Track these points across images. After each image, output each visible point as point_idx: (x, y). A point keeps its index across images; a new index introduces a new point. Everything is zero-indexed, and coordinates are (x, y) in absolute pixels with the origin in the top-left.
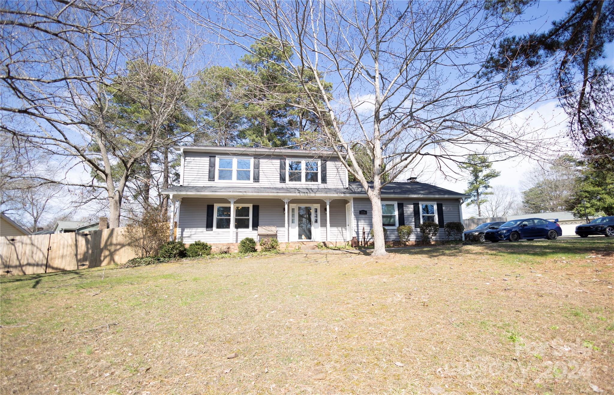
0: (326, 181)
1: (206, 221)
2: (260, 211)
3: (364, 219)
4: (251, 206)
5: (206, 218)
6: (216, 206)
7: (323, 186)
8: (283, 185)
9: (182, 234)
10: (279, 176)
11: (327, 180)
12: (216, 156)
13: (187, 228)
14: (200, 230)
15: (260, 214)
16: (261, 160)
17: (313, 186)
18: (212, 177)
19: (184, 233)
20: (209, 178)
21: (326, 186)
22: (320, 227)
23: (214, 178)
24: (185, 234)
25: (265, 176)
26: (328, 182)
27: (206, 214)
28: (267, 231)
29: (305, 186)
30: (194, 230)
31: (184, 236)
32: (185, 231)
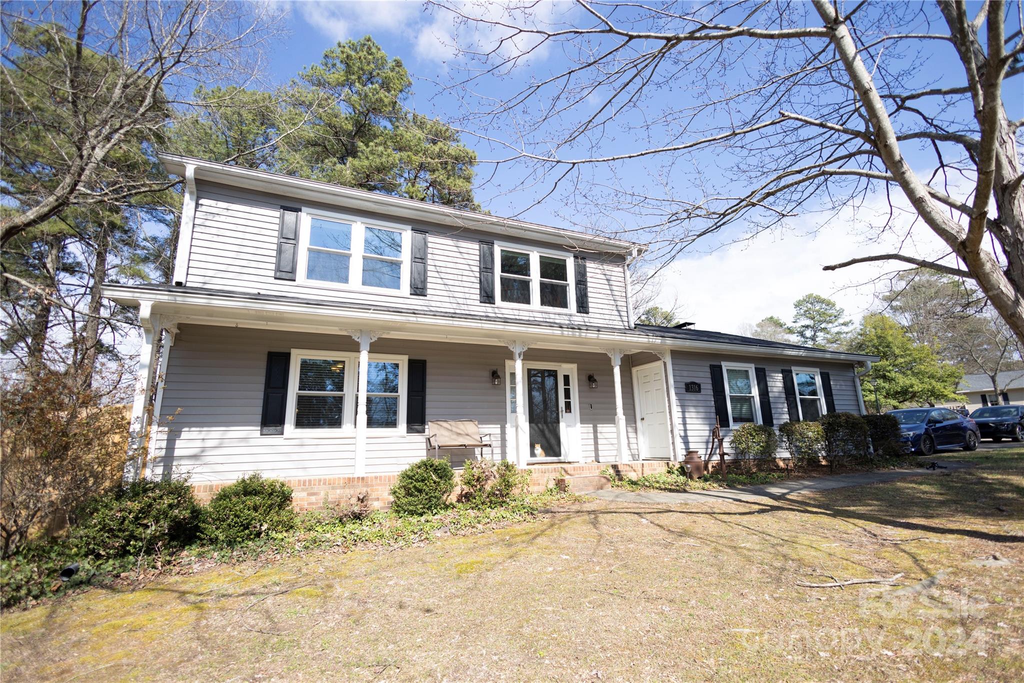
0: (587, 307)
1: (260, 402)
2: (428, 378)
3: (695, 403)
4: (403, 361)
5: (261, 395)
6: (297, 357)
7: (580, 319)
8: (487, 309)
9: (170, 447)
10: (478, 286)
11: (590, 305)
12: (303, 209)
13: (191, 425)
14: (237, 432)
15: (429, 384)
16: (431, 239)
17: (557, 317)
18: (288, 269)
19: (178, 443)
20: (278, 269)
21: (586, 319)
22: (579, 425)
23: (293, 271)
24: (182, 447)
25: (440, 281)
26: (591, 310)
27: (262, 379)
28: (455, 437)
29: (540, 315)
30: (215, 434)
31: (177, 453)
32: (184, 435)
